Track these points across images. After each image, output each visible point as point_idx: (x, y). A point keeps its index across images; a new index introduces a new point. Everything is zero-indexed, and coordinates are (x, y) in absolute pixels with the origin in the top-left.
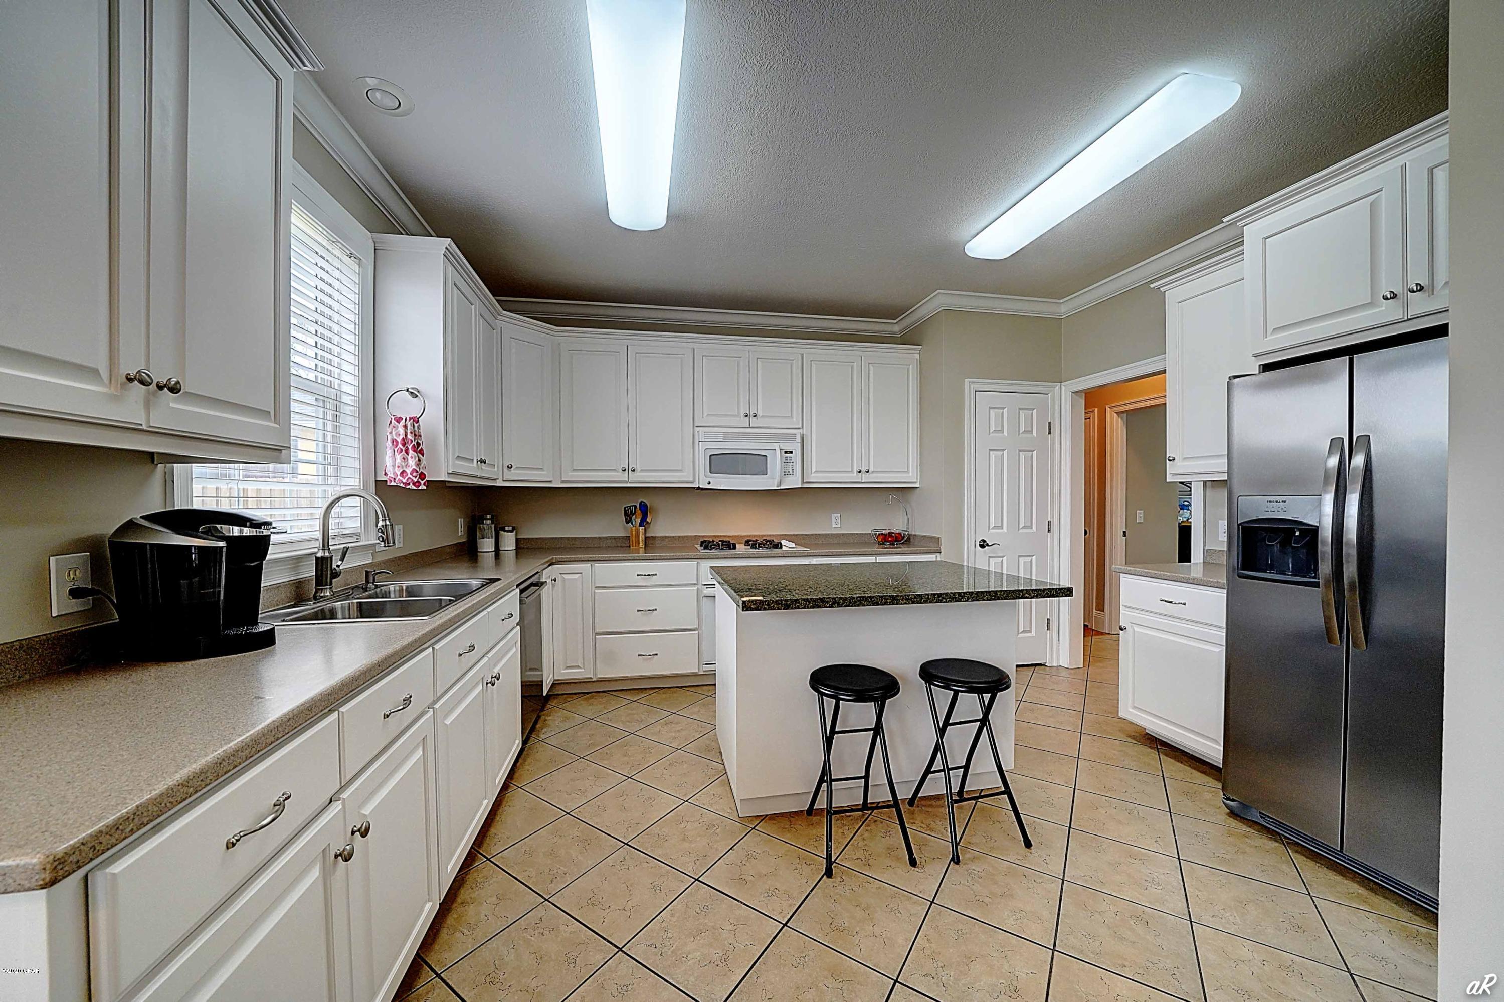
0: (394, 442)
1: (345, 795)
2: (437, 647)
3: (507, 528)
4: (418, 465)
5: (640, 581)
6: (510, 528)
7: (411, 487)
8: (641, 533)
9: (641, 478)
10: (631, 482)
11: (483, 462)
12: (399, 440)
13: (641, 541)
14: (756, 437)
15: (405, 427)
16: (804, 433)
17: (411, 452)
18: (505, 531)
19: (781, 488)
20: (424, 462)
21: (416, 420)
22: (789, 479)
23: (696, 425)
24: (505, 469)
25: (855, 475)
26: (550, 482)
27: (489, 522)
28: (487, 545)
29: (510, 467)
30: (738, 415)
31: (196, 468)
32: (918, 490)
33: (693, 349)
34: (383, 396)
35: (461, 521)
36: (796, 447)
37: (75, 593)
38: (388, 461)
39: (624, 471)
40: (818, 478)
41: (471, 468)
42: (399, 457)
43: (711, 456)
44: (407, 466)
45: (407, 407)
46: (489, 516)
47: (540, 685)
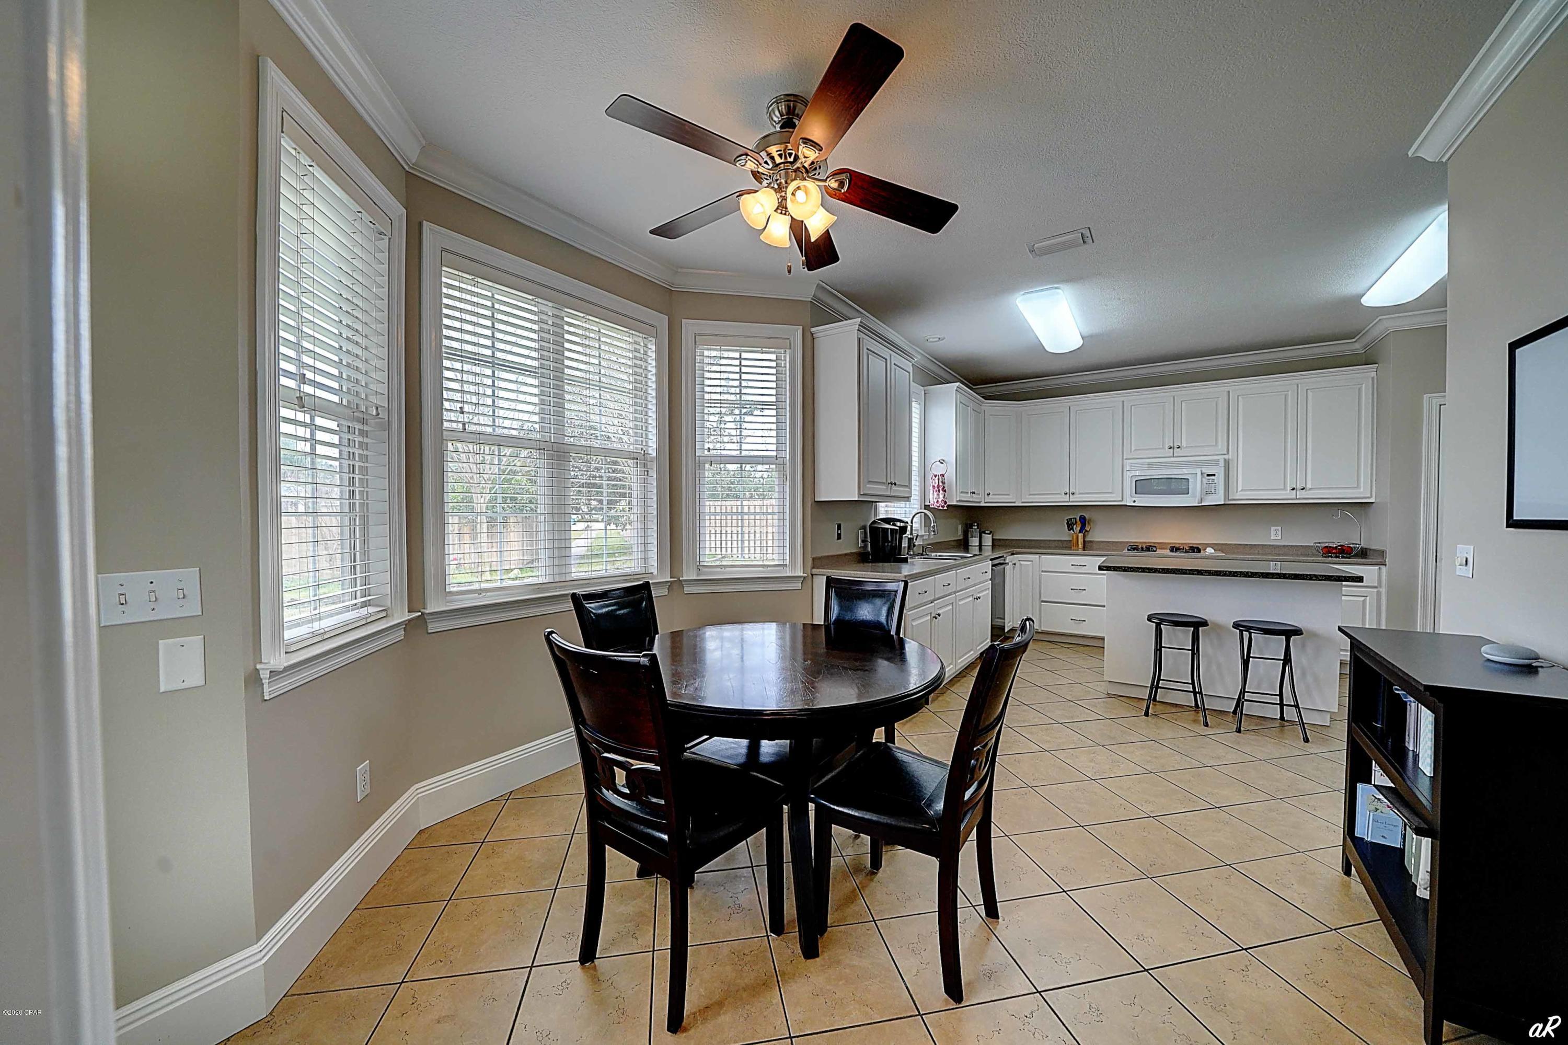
0: (934, 487)
1: (935, 602)
2: (958, 571)
3: (987, 532)
4: (944, 497)
5: (1074, 569)
6: (989, 532)
7: (941, 508)
8: (1080, 538)
9: (1077, 500)
10: (1072, 502)
11: (973, 493)
12: (936, 486)
13: (1080, 543)
14: (1179, 465)
15: (939, 479)
16: (1230, 457)
17: (941, 492)
18: (985, 533)
19: (1203, 504)
20: (946, 496)
21: (943, 475)
22: (1210, 497)
23: (1125, 458)
24: (986, 495)
25: (1288, 491)
26: (1014, 502)
27: (976, 527)
28: (974, 542)
29: (989, 494)
30: (1163, 448)
31: (880, 503)
32: (1374, 504)
33: (1123, 402)
34: (928, 465)
35: (960, 527)
36: (1219, 471)
37: (864, 541)
38: (931, 496)
39: (1066, 494)
40: (1243, 493)
41: (968, 497)
42: (935, 494)
43: (1136, 481)
44: (939, 498)
45: (939, 470)
46: (975, 524)
47: (1003, 628)
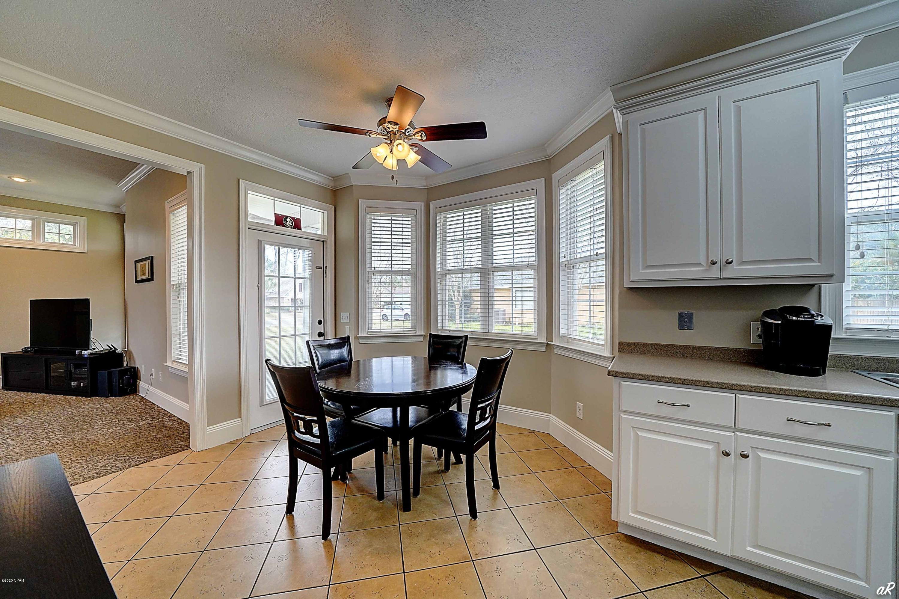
37: (759, 336)
